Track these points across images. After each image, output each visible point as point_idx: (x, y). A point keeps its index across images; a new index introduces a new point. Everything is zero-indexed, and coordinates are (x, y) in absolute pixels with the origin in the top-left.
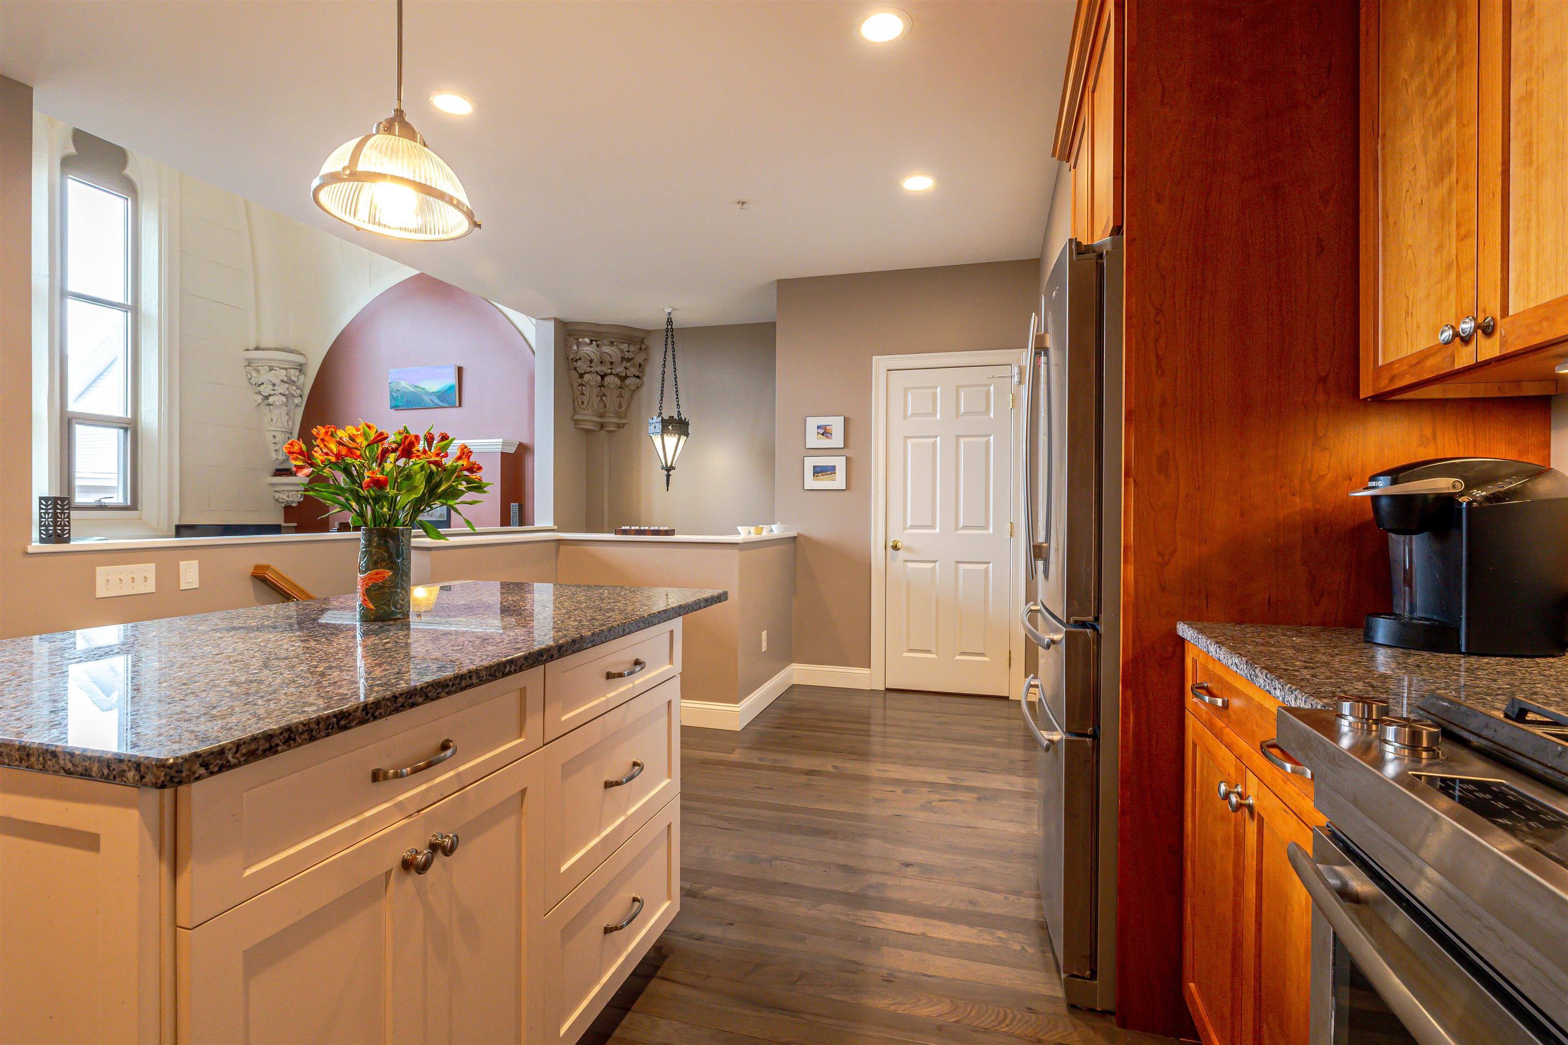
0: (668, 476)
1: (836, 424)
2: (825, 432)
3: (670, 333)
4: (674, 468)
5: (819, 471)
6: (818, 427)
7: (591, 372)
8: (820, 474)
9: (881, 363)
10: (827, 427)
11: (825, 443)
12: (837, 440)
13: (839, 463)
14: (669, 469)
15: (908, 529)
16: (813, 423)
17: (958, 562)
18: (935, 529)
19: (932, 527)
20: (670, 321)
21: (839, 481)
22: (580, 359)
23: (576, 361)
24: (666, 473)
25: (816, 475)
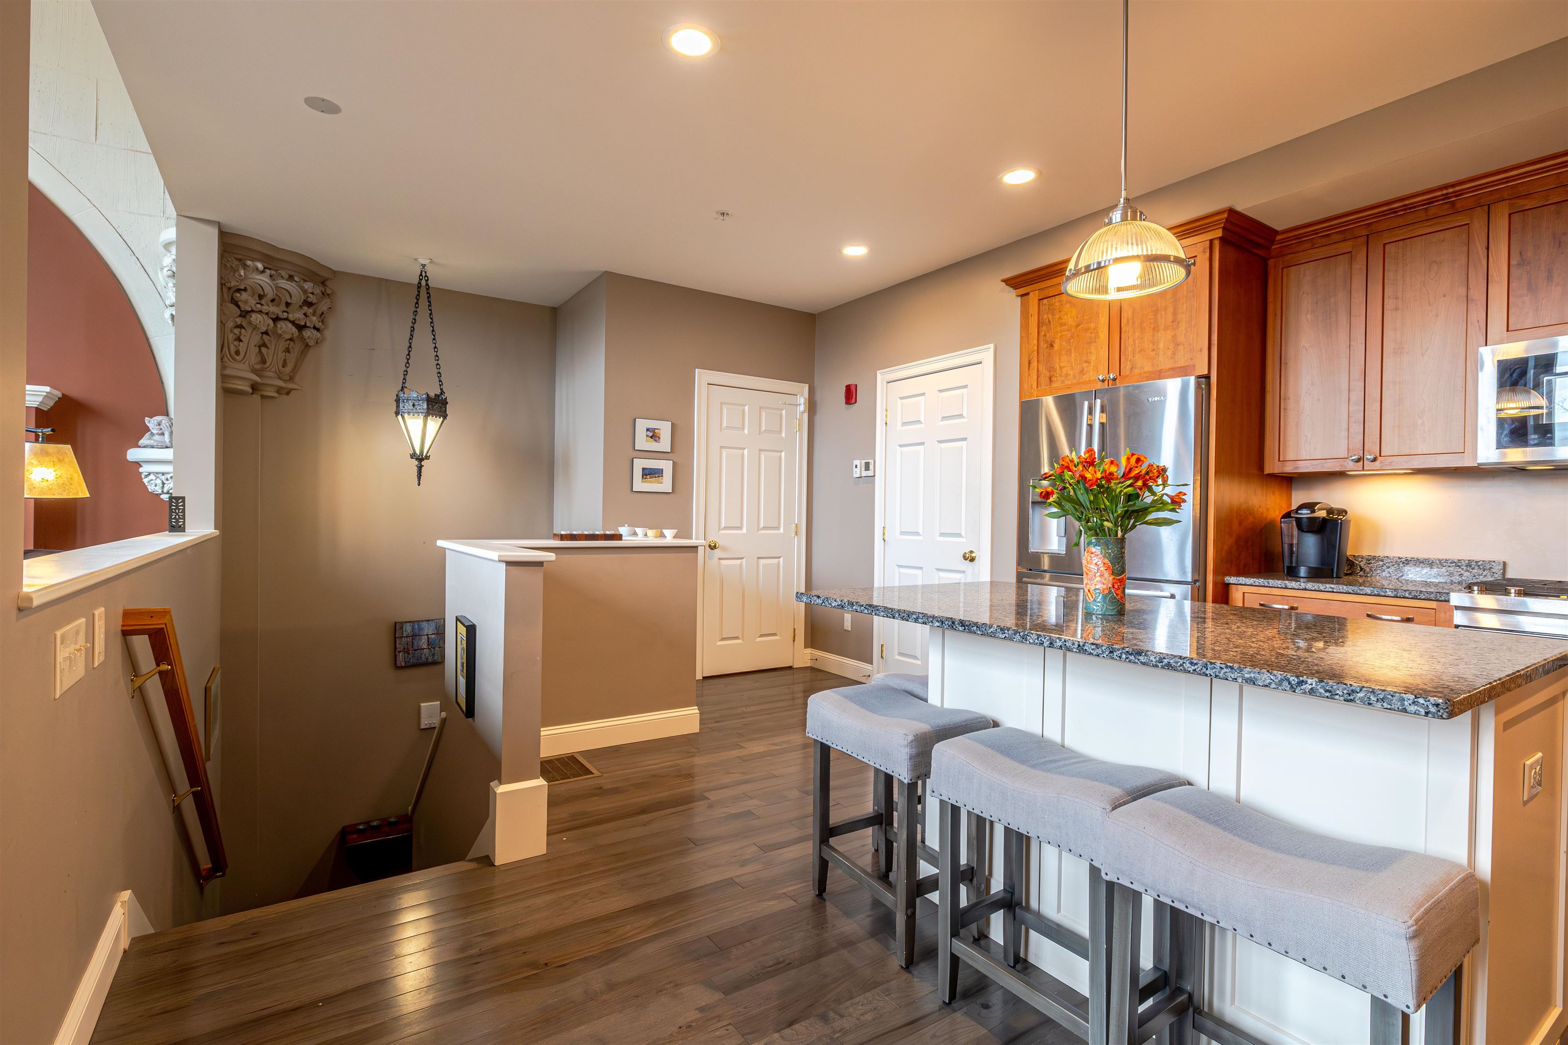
0: (420, 468)
1: (665, 429)
2: (654, 435)
3: (423, 291)
4: (427, 458)
5: (648, 473)
6: (648, 430)
7: (261, 311)
8: (648, 477)
9: (702, 377)
10: (656, 431)
11: (653, 446)
12: (664, 444)
13: (666, 466)
14: (420, 459)
15: (722, 529)
16: (642, 425)
17: (758, 558)
18: (742, 530)
19: (740, 528)
20: (423, 276)
21: (665, 485)
22: (245, 290)
23: (239, 290)
24: (417, 463)
25: (645, 476)
